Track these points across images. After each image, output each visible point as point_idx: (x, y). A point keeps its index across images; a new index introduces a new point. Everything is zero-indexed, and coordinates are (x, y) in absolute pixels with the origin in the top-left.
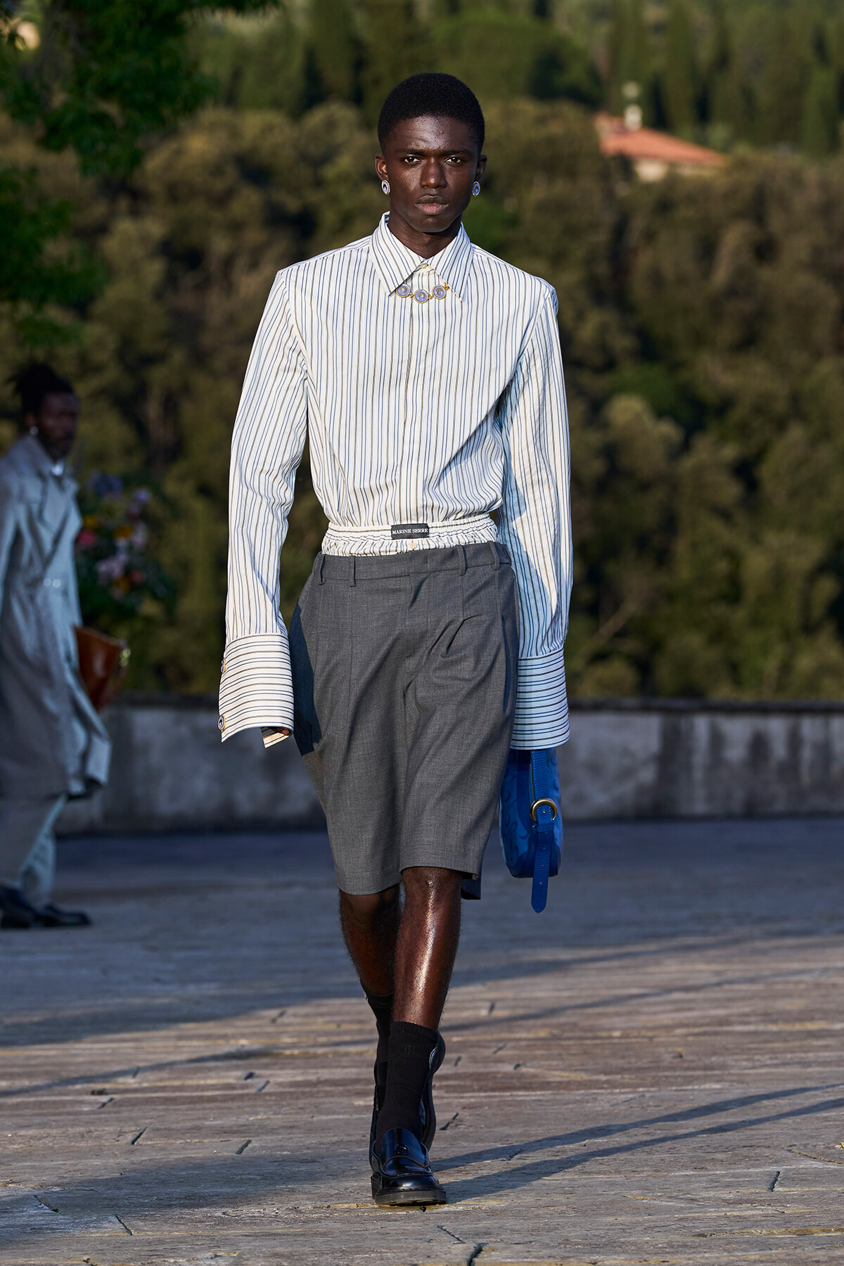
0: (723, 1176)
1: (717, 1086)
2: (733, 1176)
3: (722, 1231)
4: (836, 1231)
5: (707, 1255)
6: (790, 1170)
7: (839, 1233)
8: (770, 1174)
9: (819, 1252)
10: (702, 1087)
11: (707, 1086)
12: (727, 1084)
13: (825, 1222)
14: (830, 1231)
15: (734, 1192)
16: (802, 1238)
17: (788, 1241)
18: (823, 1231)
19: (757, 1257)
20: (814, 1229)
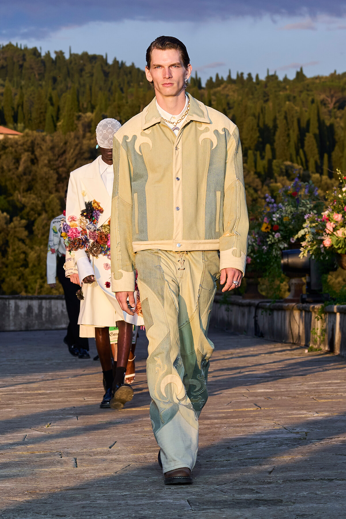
0: (10, 436)
1: (10, 410)
2: (13, 436)
3: (8, 453)
4: (42, 452)
5: (3, 460)
6: (30, 434)
7: (43, 453)
8: (24, 436)
9: (37, 459)
10: (6, 410)
11: (7, 410)
12: (13, 409)
13: (39, 450)
14: (41, 452)
15: (13, 441)
16: (32, 454)
17: (28, 455)
18: (39, 452)
19: (18, 460)
20: (36, 452)
